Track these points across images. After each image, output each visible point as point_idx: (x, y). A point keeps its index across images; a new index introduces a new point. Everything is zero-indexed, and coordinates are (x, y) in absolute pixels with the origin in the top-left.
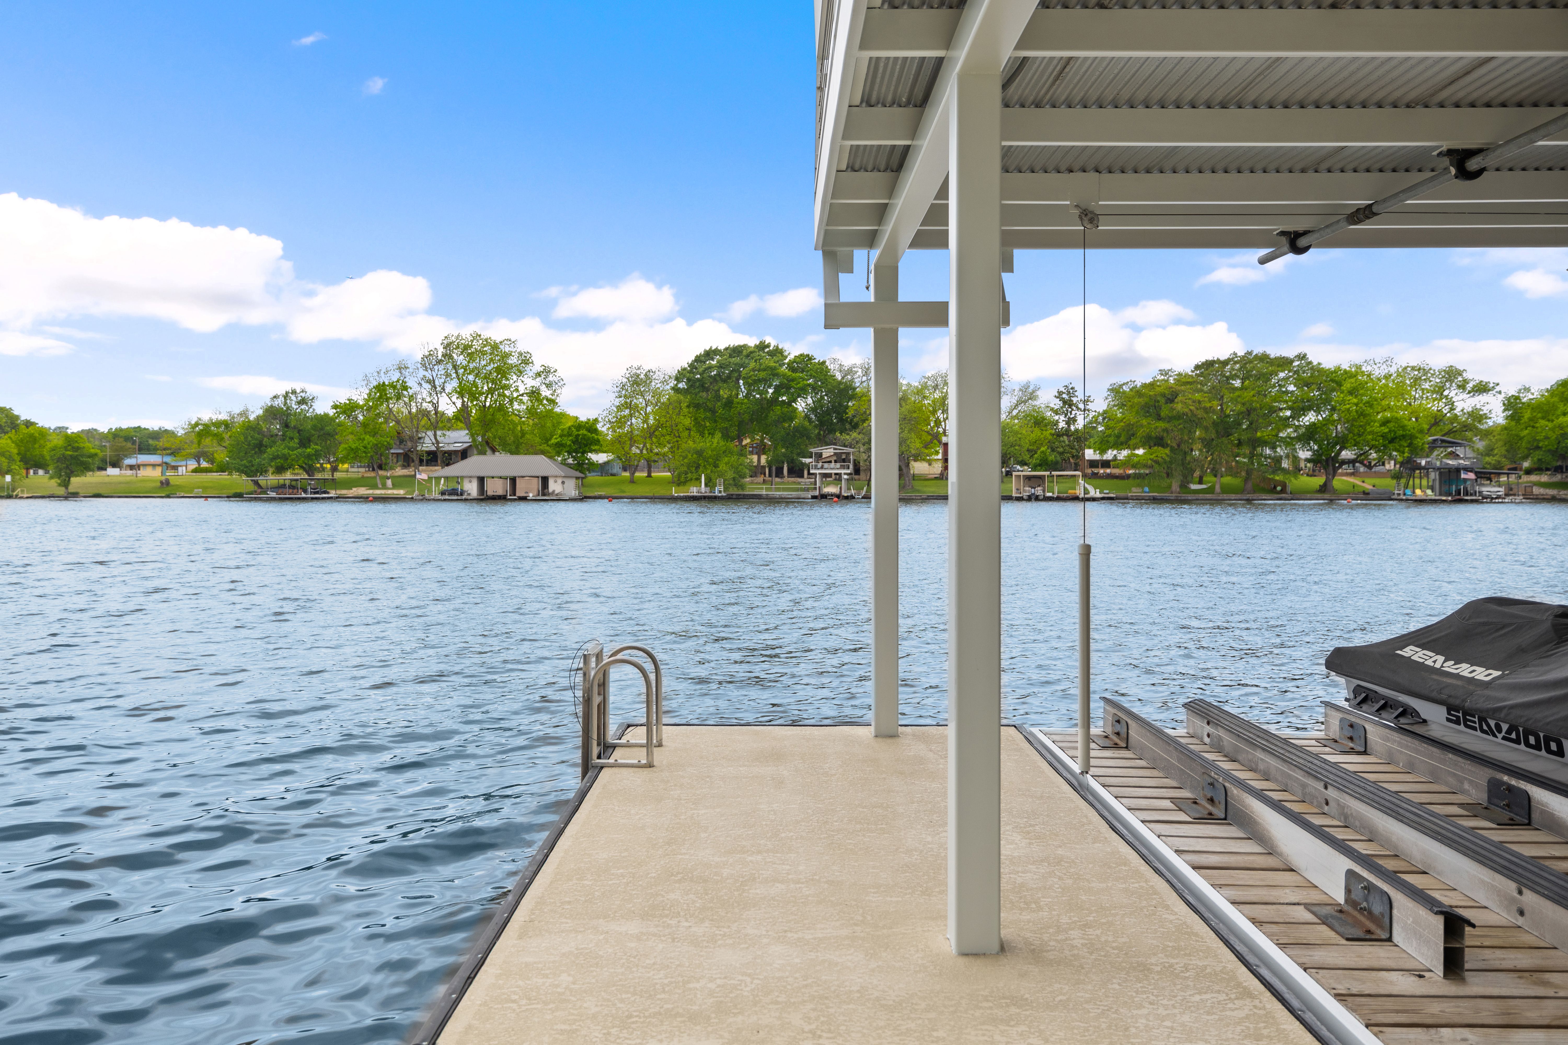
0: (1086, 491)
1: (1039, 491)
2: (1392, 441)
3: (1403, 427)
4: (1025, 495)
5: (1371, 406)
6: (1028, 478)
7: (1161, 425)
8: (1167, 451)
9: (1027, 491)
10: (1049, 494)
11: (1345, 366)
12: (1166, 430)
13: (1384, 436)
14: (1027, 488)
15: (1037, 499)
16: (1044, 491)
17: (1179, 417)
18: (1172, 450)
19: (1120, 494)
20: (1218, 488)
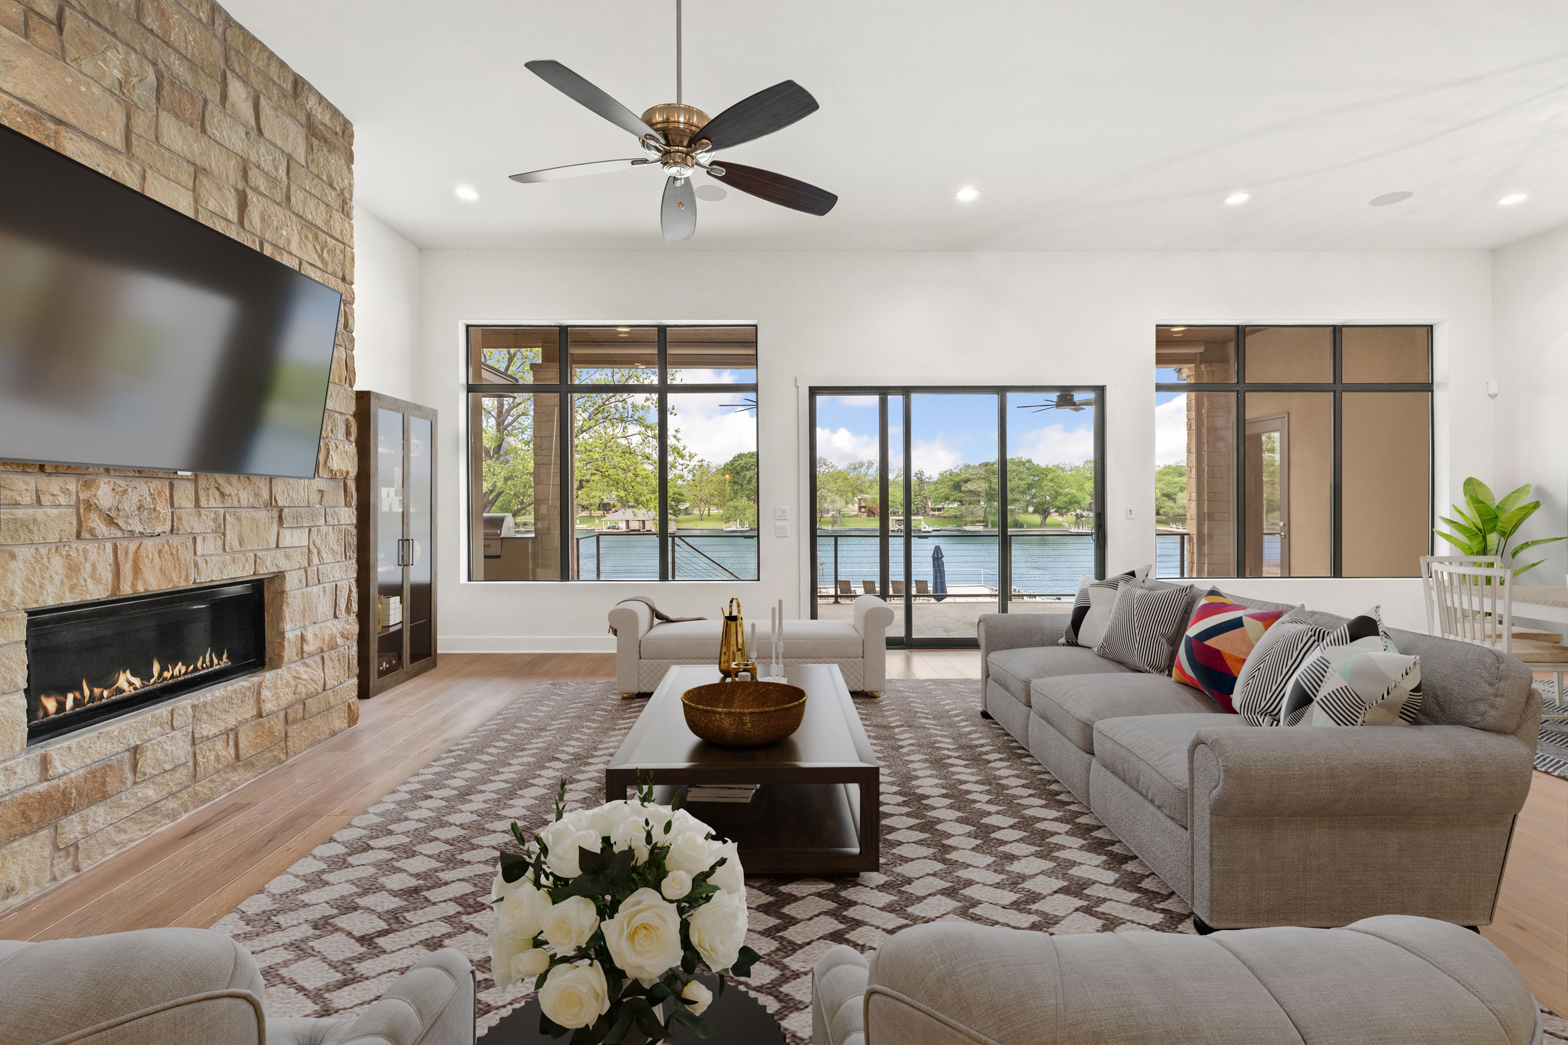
0: (925, 528)
7: (962, 495)
11: (1050, 466)
12: (965, 497)
19: (943, 528)
20: (990, 525)
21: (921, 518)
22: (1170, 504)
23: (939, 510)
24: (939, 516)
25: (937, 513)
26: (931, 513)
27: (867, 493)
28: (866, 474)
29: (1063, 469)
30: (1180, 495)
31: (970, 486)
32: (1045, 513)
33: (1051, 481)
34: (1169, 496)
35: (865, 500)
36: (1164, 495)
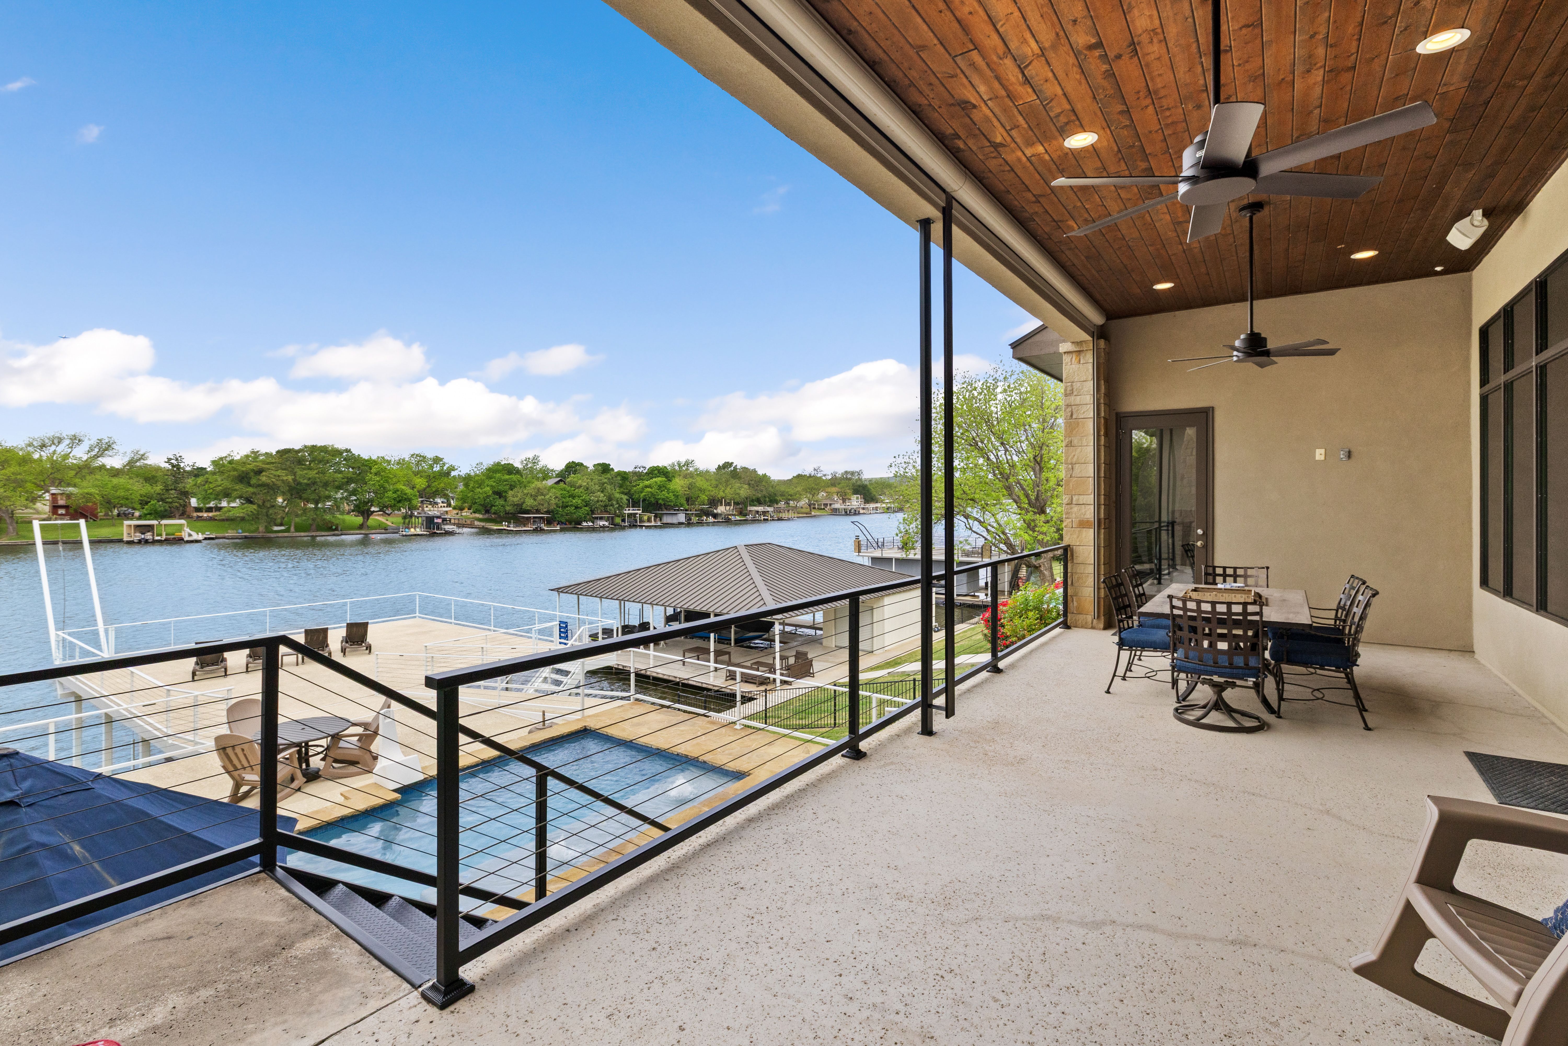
0: (190, 535)
1: (149, 536)
2: (399, 502)
3: (405, 494)
4: (136, 539)
5: (387, 482)
6: (137, 527)
7: (251, 490)
8: (255, 507)
9: (138, 536)
10: (159, 538)
11: (374, 457)
12: (254, 493)
13: (394, 499)
14: (138, 534)
15: (147, 542)
16: (153, 535)
17: (264, 485)
18: (259, 506)
19: (219, 535)
20: (292, 529)
21: (183, 522)
22: (502, 502)
23: (210, 510)
24: (211, 519)
25: (205, 515)
26: (195, 514)
27: (75, 486)
28: (66, 456)
29: (389, 462)
30: (510, 493)
31: (263, 478)
32: (367, 514)
33: (376, 474)
34: (500, 494)
35: (69, 496)
36: (495, 493)
